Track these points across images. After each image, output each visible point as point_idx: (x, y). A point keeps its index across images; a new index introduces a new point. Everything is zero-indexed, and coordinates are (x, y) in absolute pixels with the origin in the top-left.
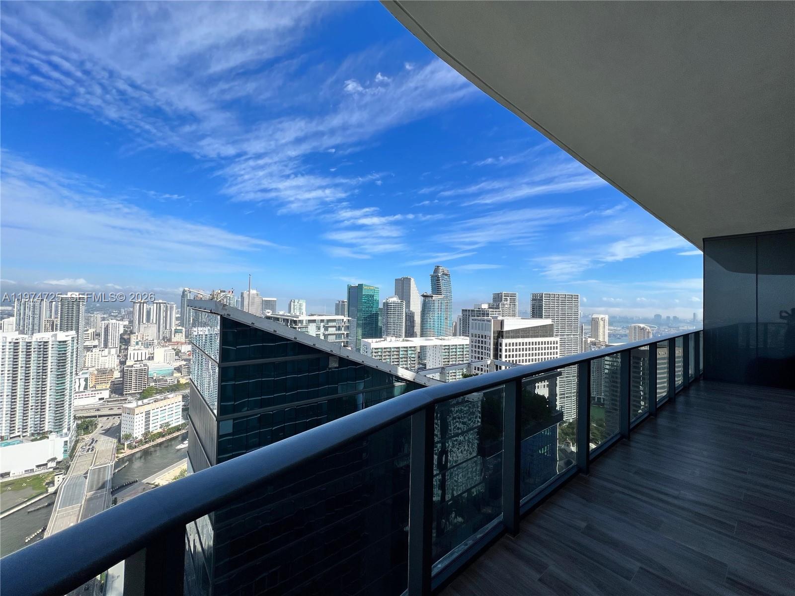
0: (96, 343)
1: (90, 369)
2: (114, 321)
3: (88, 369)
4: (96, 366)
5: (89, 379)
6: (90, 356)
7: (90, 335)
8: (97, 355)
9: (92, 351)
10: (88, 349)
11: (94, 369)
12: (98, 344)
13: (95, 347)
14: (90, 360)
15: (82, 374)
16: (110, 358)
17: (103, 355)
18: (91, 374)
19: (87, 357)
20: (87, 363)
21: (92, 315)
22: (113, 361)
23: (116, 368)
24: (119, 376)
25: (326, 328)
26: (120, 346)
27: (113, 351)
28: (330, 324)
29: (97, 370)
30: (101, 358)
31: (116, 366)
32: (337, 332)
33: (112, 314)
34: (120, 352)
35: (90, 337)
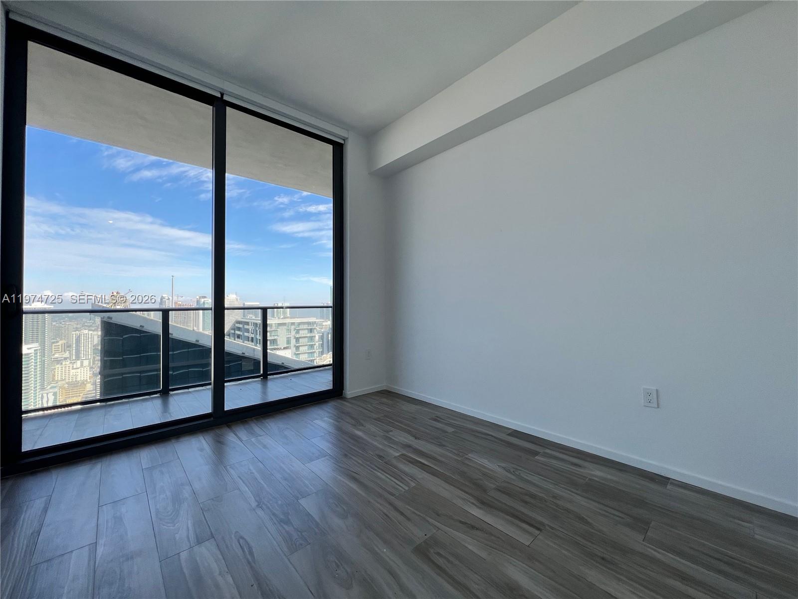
0: (67, 355)
1: (60, 383)
2: (86, 332)
3: (57, 383)
4: (67, 379)
5: (58, 393)
6: (60, 369)
7: (60, 347)
8: (67, 368)
9: (62, 364)
10: (58, 361)
11: (64, 382)
12: (68, 356)
13: (65, 359)
14: (60, 373)
15: (51, 388)
16: (82, 370)
17: (74, 367)
18: (61, 388)
19: (56, 370)
20: (56, 376)
21: (63, 326)
22: (85, 373)
23: (89, 381)
24: (92, 389)
25: (298, 332)
26: (94, 358)
27: (86, 363)
28: (301, 327)
29: (68, 383)
30: (72, 371)
31: (88, 378)
32: (309, 335)
33: (86, 324)
34: (94, 363)
35: (60, 349)
